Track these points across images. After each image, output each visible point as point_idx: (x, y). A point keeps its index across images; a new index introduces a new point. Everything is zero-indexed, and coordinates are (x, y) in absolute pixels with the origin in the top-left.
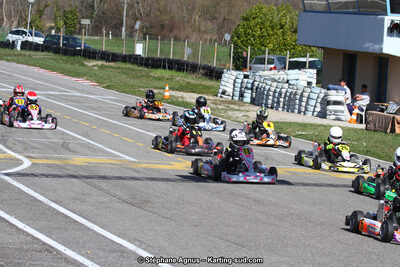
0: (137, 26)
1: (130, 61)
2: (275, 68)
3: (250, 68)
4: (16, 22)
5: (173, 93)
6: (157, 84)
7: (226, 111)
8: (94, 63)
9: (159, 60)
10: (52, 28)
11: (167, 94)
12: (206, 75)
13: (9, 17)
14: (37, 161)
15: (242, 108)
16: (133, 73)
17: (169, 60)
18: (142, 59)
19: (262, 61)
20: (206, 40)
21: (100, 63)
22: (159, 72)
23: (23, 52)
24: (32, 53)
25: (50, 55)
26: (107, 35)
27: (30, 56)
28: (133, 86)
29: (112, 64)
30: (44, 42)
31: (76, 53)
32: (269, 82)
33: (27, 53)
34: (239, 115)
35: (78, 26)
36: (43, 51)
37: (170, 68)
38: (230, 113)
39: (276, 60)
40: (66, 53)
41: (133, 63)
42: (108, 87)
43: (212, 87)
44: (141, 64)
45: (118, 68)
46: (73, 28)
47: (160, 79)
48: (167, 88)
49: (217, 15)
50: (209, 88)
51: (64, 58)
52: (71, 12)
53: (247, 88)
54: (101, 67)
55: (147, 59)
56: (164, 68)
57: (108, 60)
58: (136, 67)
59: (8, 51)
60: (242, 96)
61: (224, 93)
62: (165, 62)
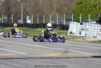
1: (25, 27)
9: (39, 24)
17: (43, 24)
18: (30, 25)
41: (26, 27)
44: (30, 27)
53: (82, 29)
55: (33, 25)
56: (41, 27)
58: (28, 28)
60: (80, 33)
61: (71, 33)
62: (41, 25)
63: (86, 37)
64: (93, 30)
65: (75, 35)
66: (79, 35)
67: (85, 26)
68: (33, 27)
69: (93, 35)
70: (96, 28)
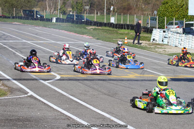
0: (112, 9)
1: (108, 26)
2: (178, 27)
3: (167, 27)
4: (53, 9)
5: (129, 41)
6: (121, 36)
7: (154, 48)
8: (91, 27)
9: (122, 25)
10: (70, 11)
11: (126, 41)
12: (145, 31)
13: (50, 6)
14: (63, 76)
15: (163, 47)
16: (110, 31)
17: (127, 25)
18: (114, 24)
19: (172, 24)
20: (145, 14)
21: (94, 27)
22: (122, 31)
23: (57, 23)
24: (61, 23)
25: (70, 24)
26: (97, 13)
27: (60, 25)
28: (109, 38)
29: (100, 28)
30: (67, 18)
31: (82, 23)
32: (175, 34)
33: (59, 23)
34: (161, 50)
35: (83, 10)
36: (66, 22)
37: (128, 29)
38: (157, 50)
39: (179, 23)
40: (77, 23)
41: (110, 27)
42: (97, 39)
43: (148, 37)
44: (113, 27)
45: (103, 29)
46: (80, 11)
47: (122, 34)
48: (126, 38)
49: (150, 2)
50: (147, 37)
51: (76, 25)
52: (80, 3)
53: (165, 37)
54: (94, 29)
55: (117, 25)
56: (125, 29)
57: (98, 26)
58: (111, 29)
59: (49, 23)
60: (163, 41)
61: (154, 40)
62: (125, 26)
63: (168, 45)
64: (175, 39)
65: (157, 42)
66: (161, 42)
67: (167, 34)
68: (116, 28)
69: (174, 44)
70: (178, 37)
